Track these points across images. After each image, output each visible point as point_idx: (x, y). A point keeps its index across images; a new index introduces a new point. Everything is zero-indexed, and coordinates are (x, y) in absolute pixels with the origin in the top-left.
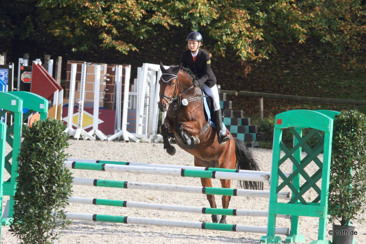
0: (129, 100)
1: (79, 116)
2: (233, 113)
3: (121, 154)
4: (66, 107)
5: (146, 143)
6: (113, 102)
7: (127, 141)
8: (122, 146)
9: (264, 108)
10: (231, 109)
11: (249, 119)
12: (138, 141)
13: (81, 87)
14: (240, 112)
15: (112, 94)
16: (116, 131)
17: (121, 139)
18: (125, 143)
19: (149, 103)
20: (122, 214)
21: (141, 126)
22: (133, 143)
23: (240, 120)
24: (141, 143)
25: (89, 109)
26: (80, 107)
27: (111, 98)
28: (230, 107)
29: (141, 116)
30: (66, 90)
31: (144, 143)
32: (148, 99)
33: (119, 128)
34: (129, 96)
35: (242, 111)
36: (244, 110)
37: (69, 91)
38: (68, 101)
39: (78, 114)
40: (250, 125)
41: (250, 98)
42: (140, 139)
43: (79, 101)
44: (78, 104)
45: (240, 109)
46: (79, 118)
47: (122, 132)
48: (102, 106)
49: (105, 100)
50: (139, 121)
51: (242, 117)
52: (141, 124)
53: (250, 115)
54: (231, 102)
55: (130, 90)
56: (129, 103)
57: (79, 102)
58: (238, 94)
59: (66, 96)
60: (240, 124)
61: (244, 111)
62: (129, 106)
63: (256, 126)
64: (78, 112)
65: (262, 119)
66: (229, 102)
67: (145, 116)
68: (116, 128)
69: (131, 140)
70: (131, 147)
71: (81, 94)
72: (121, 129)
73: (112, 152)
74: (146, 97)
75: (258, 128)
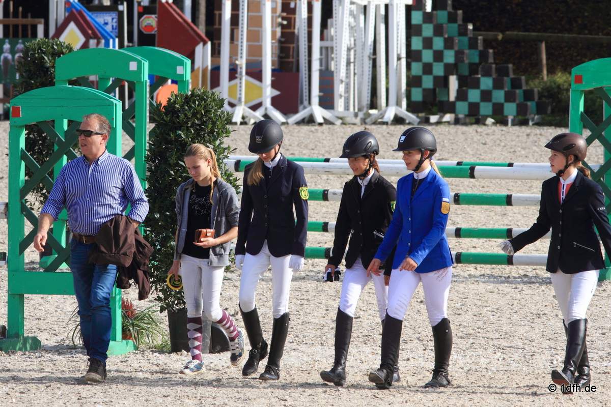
0: (321, 54)
1: (239, 85)
2: (496, 69)
3: (311, 146)
4: (216, 70)
5: (352, 126)
6: (294, 60)
7: (321, 124)
8: (312, 131)
9: (547, 59)
10: (491, 63)
11: (523, 78)
12: (339, 122)
13: (240, 37)
14: (507, 68)
15: (292, 46)
16: (301, 107)
17: (310, 120)
18: (317, 127)
19: (355, 58)
20: (321, 245)
21: (343, 98)
22: (330, 126)
23: (507, 81)
24: (344, 126)
25: (255, 72)
26: (239, 70)
27: (291, 53)
28: (491, 60)
29: (342, 81)
30: (215, 43)
31: (348, 126)
32: (352, 52)
33: (306, 103)
34: (321, 48)
35: (510, 66)
36: (514, 64)
37: (219, 45)
38: (219, 62)
39: (236, 81)
40: (524, 88)
41: (523, 44)
42: (341, 118)
43: (237, 59)
44: (236, 65)
45: (507, 62)
46: (238, 88)
47: (312, 110)
48: (276, 67)
49: (280, 57)
50: (340, 89)
51: (512, 76)
52: (343, 94)
53: (525, 71)
54: (491, 51)
55: (322, 38)
56: (321, 60)
57: (237, 62)
58: (503, 38)
59: (216, 52)
60: (507, 87)
61: (513, 66)
62: (321, 65)
63: (536, 90)
64: (236, 78)
65: (545, 78)
66: (488, 52)
67: (348, 80)
68: (302, 103)
69: (327, 122)
70: (328, 133)
71: (240, 48)
72: (310, 103)
73: (296, 143)
74: (349, 50)
75: (539, 92)
